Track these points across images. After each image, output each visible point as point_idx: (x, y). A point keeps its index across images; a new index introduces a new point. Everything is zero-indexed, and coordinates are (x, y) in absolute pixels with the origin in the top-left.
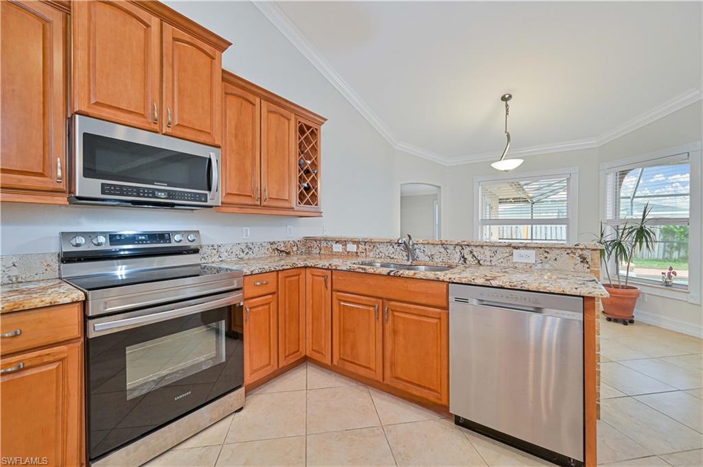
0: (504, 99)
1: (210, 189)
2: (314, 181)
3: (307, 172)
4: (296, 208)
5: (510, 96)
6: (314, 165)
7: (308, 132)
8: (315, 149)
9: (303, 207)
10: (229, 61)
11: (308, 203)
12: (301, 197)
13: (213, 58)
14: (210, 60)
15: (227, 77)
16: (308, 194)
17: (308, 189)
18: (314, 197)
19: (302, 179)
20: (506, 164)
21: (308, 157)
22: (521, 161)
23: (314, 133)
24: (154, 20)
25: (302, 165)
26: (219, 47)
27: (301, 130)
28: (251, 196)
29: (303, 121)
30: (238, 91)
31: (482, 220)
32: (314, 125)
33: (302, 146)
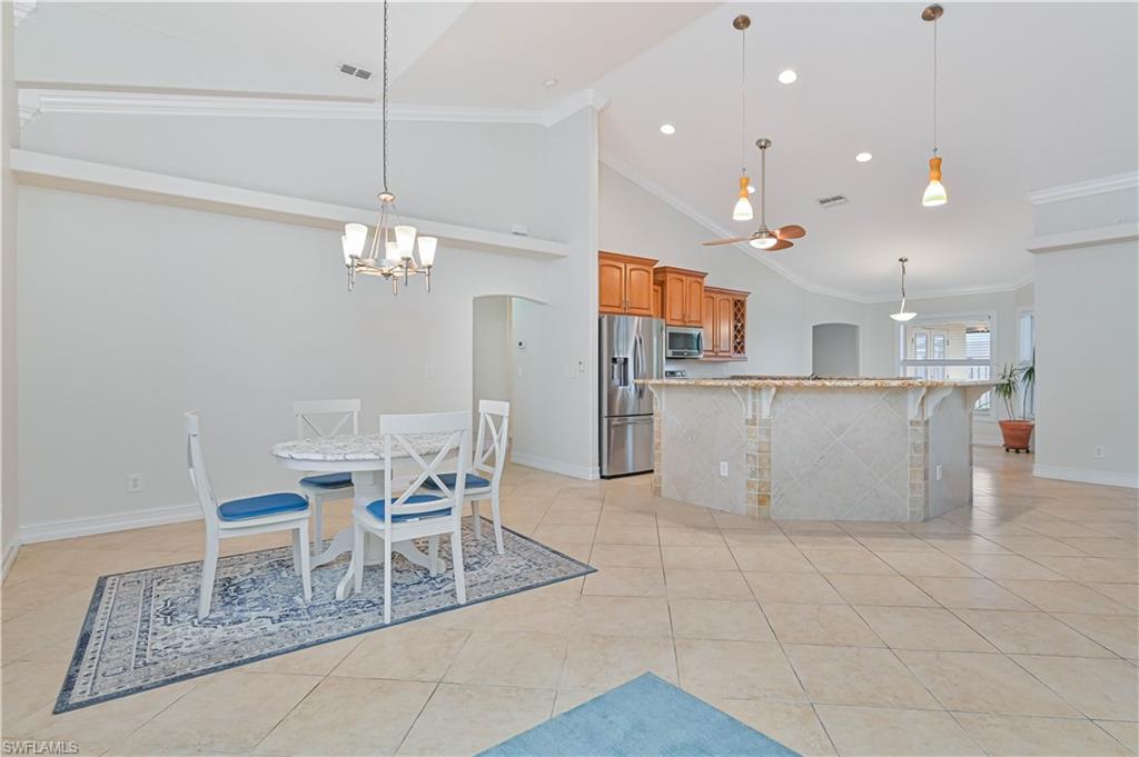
0: (901, 260)
1: (699, 349)
2: (743, 337)
3: (739, 331)
4: (733, 356)
5: (906, 260)
6: (743, 326)
7: (739, 306)
8: (743, 315)
9: (737, 355)
10: (707, 282)
11: (739, 352)
12: (736, 348)
13: (701, 284)
15: (708, 289)
16: (739, 347)
17: (739, 343)
18: (743, 348)
19: (736, 337)
20: (904, 317)
21: (739, 321)
22: (914, 315)
23: (743, 304)
24: (684, 278)
25: (736, 327)
26: (703, 277)
27: (736, 304)
28: (712, 351)
29: (737, 298)
30: (708, 294)
31: (905, 361)
32: (742, 299)
33: (736, 315)
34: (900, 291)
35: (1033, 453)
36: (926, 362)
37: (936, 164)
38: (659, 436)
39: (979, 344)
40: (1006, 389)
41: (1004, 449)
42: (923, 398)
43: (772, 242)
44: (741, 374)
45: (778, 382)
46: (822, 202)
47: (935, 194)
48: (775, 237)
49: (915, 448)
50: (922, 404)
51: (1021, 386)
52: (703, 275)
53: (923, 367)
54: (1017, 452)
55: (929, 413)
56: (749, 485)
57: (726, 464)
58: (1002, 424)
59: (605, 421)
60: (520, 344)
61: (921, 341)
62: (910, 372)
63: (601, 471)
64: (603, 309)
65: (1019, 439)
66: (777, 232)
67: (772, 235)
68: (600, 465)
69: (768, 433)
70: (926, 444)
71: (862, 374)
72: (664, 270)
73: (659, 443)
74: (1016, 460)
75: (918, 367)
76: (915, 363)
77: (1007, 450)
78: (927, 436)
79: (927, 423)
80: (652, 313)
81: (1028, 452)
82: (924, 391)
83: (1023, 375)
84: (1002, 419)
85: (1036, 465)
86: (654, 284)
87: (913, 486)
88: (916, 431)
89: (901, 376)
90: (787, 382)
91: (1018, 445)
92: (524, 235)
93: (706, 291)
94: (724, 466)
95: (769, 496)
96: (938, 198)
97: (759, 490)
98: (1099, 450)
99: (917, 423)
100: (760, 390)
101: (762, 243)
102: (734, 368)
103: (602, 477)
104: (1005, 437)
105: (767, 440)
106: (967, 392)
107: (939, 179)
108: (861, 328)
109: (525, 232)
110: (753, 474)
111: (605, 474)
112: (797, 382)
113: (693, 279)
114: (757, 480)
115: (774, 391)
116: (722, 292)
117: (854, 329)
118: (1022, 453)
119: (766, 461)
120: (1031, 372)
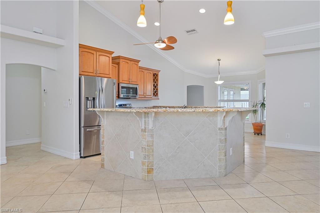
0: (218, 60)
1: (136, 94)
2: (157, 89)
3: (155, 87)
4: (153, 98)
5: (220, 60)
6: (157, 85)
8: (157, 80)
9: (154, 97)
10: (140, 64)
11: (155, 96)
12: (154, 94)
13: (137, 65)
14: (136, 66)
16: (156, 93)
17: (155, 92)
18: (157, 94)
19: (154, 89)
20: (219, 82)
21: (155, 83)
22: (223, 81)
23: (157, 75)
24: (129, 62)
25: (154, 85)
26: (138, 62)
27: (154, 75)
28: (143, 95)
29: (154, 73)
30: (141, 70)
31: (220, 100)
32: (157, 73)
33: (154, 80)
34: (218, 72)
35: (265, 135)
36: (228, 101)
37: (230, 4)
38: (103, 138)
39: (245, 94)
40: (255, 112)
41: (254, 134)
42: (224, 117)
43: (163, 45)
44: (158, 105)
45: (155, 110)
46: (188, 32)
47: (229, 19)
48: (165, 43)
49: (221, 141)
50: (224, 120)
51: (259, 110)
52: (138, 61)
53: (227, 103)
54: (258, 135)
55: (227, 124)
56: (143, 164)
57: (133, 152)
58: (253, 124)
59: (82, 129)
60: (44, 90)
61: (226, 93)
62: (222, 104)
63: (80, 154)
64: (82, 73)
65: (259, 130)
66: (166, 40)
67: (163, 42)
68: (80, 151)
69: (152, 136)
70: (226, 139)
71: (205, 106)
72: (119, 57)
73: (103, 141)
74: (258, 138)
75: (225, 102)
76: (224, 101)
77: (255, 134)
78: (226, 135)
79: (226, 129)
80: (111, 77)
81: (262, 134)
82: (225, 114)
83: (260, 106)
84: (253, 122)
85: (266, 142)
86: (112, 63)
87: (220, 160)
88: (221, 133)
89: (219, 106)
90: (160, 110)
91: (258, 132)
92: (41, 34)
93: (139, 68)
94: (132, 153)
95: (153, 169)
96: (231, 20)
97: (148, 167)
98: (288, 135)
99: (222, 129)
100: (148, 113)
101: (159, 45)
102: (153, 103)
103: (81, 157)
104: (254, 129)
105: (151, 140)
106: (242, 113)
107: (231, 11)
108: (205, 87)
109: (42, 33)
110: (145, 158)
111: (82, 155)
112: (164, 109)
113: (133, 62)
114: (147, 161)
115: (153, 114)
116: (148, 69)
117: (202, 87)
118: (260, 136)
119: (151, 151)
120: (263, 105)
